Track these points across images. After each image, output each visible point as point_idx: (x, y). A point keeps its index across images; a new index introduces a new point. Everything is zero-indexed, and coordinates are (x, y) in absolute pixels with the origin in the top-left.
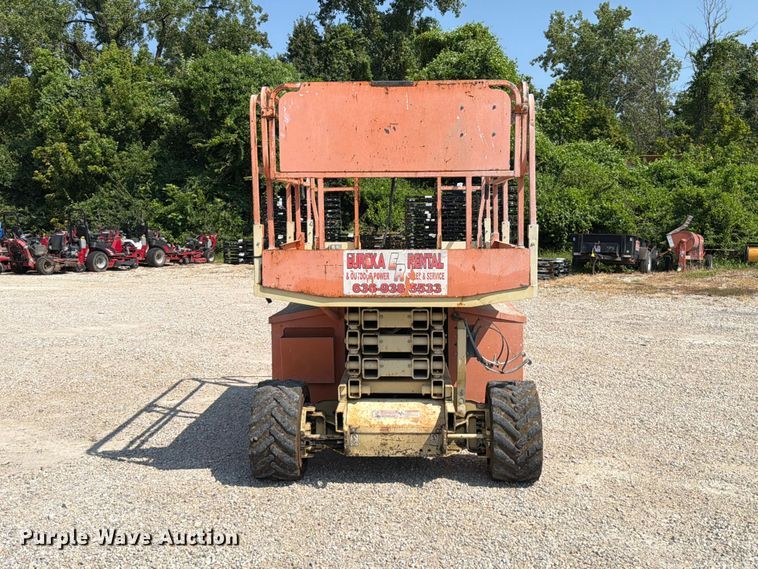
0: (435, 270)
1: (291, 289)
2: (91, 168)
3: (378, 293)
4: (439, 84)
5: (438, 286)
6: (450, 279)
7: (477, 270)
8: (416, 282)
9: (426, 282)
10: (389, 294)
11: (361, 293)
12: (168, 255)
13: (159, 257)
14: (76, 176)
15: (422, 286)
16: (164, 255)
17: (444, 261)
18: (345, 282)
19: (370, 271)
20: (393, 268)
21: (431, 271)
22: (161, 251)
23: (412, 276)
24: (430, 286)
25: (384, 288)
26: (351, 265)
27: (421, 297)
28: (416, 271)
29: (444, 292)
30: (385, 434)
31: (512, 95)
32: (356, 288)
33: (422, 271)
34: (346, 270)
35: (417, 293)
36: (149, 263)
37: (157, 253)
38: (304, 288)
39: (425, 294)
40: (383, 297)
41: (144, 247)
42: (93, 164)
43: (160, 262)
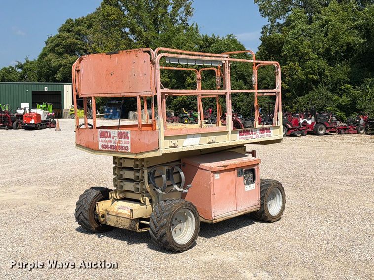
0: (126, 140)
1: (84, 145)
2: (311, 76)
3: (109, 149)
4: (126, 52)
5: (127, 147)
6: (131, 144)
7: (141, 140)
8: (120, 145)
9: (123, 145)
10: (112, 150)
11: (104, 149)
12: (327, 128)
13: (321, 129)
14: (302, 81)
15: (122, 147)
16: (324, 128)
17: (129, 135)
18: (99, 143)
19: (106, 139)
20: (113, 138)
21: (125, 140)
22: (323, 126)
23: (119, 142)
24: (125, 147)
25: (111, 147)
26: (101, 136)
27: (122, 152)
28: (120, 140)
29: (129, 151)
30: (118, 217)
31: (150, 55)
32: (102, 146)
33: (122, 140)
34: (99, 138)
35: (121, 151)
36: (314, 132)
37: (320, 127)
38: (87, 146)
39: (123, 151)
40: (110, 151)
41: (313, 123)
42: (311, 74)
43: (322, 132)
